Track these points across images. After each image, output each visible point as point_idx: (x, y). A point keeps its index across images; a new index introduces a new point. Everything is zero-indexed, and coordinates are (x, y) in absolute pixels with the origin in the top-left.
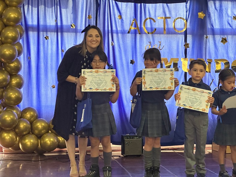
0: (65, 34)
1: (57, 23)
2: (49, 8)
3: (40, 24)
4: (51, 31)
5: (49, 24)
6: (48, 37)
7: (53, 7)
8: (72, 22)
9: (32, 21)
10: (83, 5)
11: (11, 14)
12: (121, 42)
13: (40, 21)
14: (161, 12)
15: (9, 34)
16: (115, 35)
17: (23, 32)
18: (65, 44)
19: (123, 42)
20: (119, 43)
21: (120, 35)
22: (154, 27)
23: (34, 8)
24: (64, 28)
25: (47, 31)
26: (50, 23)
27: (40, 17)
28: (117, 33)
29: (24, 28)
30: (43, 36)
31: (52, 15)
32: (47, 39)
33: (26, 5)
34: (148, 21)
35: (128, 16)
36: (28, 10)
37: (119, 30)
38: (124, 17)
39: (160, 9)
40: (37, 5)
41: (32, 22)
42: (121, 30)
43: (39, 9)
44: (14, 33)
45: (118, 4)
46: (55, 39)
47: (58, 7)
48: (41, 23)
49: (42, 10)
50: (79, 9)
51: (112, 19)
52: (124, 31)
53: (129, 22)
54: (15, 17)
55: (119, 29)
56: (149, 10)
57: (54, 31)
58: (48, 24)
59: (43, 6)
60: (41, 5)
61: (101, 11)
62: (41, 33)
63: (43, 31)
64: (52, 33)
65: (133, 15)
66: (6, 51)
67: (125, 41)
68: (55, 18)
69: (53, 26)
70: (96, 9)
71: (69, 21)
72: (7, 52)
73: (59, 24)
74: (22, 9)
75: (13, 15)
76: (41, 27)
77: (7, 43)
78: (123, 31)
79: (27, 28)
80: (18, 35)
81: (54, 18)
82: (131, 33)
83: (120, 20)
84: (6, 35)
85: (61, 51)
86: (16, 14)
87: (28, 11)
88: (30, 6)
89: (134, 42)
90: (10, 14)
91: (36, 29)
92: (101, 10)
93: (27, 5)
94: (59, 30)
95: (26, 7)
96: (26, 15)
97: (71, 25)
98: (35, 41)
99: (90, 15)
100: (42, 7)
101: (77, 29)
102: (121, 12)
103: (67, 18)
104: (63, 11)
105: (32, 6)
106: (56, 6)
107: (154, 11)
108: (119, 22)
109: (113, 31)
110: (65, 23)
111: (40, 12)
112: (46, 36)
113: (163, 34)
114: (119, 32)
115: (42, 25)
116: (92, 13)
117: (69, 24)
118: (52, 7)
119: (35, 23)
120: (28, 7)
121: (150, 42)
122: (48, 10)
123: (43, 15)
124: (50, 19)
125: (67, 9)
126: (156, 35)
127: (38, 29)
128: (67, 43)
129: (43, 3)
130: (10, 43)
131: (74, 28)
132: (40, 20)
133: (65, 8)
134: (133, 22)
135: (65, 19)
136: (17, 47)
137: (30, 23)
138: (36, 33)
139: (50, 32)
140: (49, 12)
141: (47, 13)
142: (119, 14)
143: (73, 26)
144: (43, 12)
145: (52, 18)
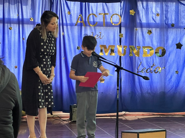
0: (26, 26)
2: (12, 5)
4: (14, 23)
7: (16, 4)
8: (31, 16)
10: (40, 3)
12: (70, 33)
14: (101, 9)
16: (65, 27)
18: (25, 34)
20: (68, 33)
21: (69, 27)
22: (96, 20)
24: (25, 21)
25: (10, 23)
26: (13, 17)
27: (5, 12)
28: (67, 25)
30: (8, 27)
31: (15, 10)
32: (10, 29)
34: (91, 16)
35: (76, 12)
38: (72, 13)
39: (100, 7)
40: (2, 3)
42: (70, 23)
43: (5, 5)
45: (67, 2)
46: (17, 30)
47: (20, 4)
48: (6, 16)
49: (7, 7)
50: (36, 6)
52: (72, 24)
53: (76, 17)
55: (68, 22)
56: (92, 8)
58: (12, 18)
59: (8, 4)
60: (6, 2)
61: (54, 8)
62: (6, 25)
63: (8, 23)
65: (79, 11)
67: (73, 31)
68: (17, 13)
69: (15, 19)
70: (50, 6)
71: (29, 15)
73: (20, 18)
76: (6, 20)
78: (71, 24)
82: (78, 26)
83: (69, 15)
85: (22, 39)
89: (80, 33)
94: (20, 22)
97: (30, 19)
98: (1, 31)
100: (6, 4)
101: (35, 22)
102: (70, 9)
103: (27, 13)
104: (24, 7)
106: (18, 4)
107: (95, 8)
108: (68, 17)
109: (64, 24)
110: (25, 17)
111: (5, 8)
112: (10, 27)
113: (102, 26)
115: (7, 18)
117: (29, 17)
119: (1, 17)
121: (93, 33)
123: (8, 10)
124: (13, 14)
125: (27, 6)
126: (97, 27)
128: (27, 33)
129: (7, 0)
131: (33, 21)
132: (5, 14)
133: (25, 5)
134: (79, 17)
135: (25, 14)
138: (1, 25)
140: (12, 8)
141: (11, 9)
142: (68, 11)
143: (32, 19)
144: (8, 8)
145: (15, 12)
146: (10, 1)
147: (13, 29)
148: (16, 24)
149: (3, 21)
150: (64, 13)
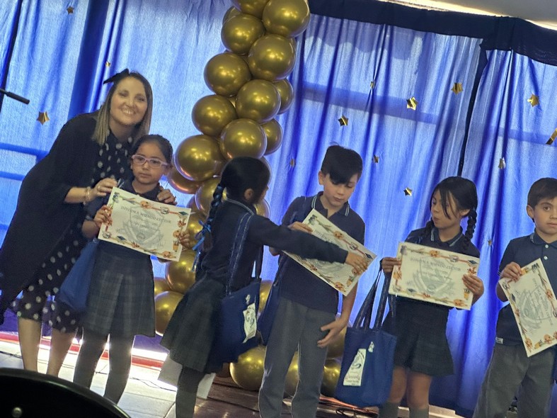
0: (390, 120)
1: (374, 90)
2: (362, 51)
3: (334, 85)
4: (357, 106)
5: (355, 90)
6: (346, 120)
7: (374, 52)
8: (413, 93)
9: (317, 76)
10: (447, 57)
11: (269, 53)
12: (525, 164)
13: (335, 79)
15: (256, 96)
16: (512, 143)
17: (291, 98)
18: (384, 145)
19: (530, 165)
20: (520, 165)
21: (525, 145)
23: (327, 46)
24: (391, 104)
25: (346, 106)
26: (358, 88)
27: (336, 70)
28: (520, 139)
29: (294, 89)
30: (336, 115)
31: (367, 68)
32: (342, 124)
33: (310, 36)
36: (312, 49)
37: (527, 133)
38: (544, 101)
40: (334, 41)
42: (532, 134)
43: (340, 50)
44: (268, 97)
45: (536, 66)
46: (364, 127)
47: (386, 52)
48: (338, 84)
49: (345, 54)
50: (434, 63)
51: (513, 102)
52: (537, 137)
54: (277, 60)
55: (527, 129)
57: (364, 108)
58: (353, 89)
59: (349, 45)
60: (346, 41)
61: (488, 78)
62: (332, 108)
63: (338, 104)
64: (358, 111)
66: (240, 136)
67: (537, 161)
68: (372, 78)
69: (363, 94)
70: (477, 71)
71: (405, 90)
72: (242, 138)
73: (379, 93)
74: (299, 44)
75: (273, 55)
76: (334, 94)
77: (247, 117)
78: (535, 138)
79: (302, 91)
80: (277, 103)
81: (370, 77)
82: (556, 146)
83: (533, 109)
84: (249, 98)
85: (372, 160)
86: (282, 54)
87: (311, 51)
88: (319, 41)
90: (269, 50)
91: (323, 98)
92: (489, 74)
93: (312, 38)
94: (376, 108)
95: (309, 42)
96: (305, 60)
97: (409, 102)
98: (314, 124)
99: (460, 83)
100: (346, 48)
101: (420, 113)
102: (540, 87)
103: (402, 81)
104: (396, 63)
105: (324, 40)
106: (380, 50)
108: (528, 112)
109: (510, 133)
110: (393, 93)
111: (339, 56)
112: (343, 117)
114: (524, 136)
115: (338, 89)
116: (466, 80)
117: (404, 96)
118: (372, 50)
119: (323, 82)
120: (315, 41)
122: (359, 56)
123: (346, 65)
124: (359, 77)
125: (405, 59)
127: (327, 96)
128: (389, 142)
129: (351, 36)
130: (255, 120)
131: (414, 108)
132: (335, 76)
133: (401, 58)
135: (396, 83)
136: (268, 131)
137: (310, 79)
138: (319, 106)
139: (353, 108)
140: (360, 61)
141: (355, 63)
142: (533, 93)
143: (412, 103)
144: (347, 58)
145: (366, 75)
146: (359, 38)
147: (349, 122)
148: (361, 109)
149: (325, 95)
150: (517, 99)
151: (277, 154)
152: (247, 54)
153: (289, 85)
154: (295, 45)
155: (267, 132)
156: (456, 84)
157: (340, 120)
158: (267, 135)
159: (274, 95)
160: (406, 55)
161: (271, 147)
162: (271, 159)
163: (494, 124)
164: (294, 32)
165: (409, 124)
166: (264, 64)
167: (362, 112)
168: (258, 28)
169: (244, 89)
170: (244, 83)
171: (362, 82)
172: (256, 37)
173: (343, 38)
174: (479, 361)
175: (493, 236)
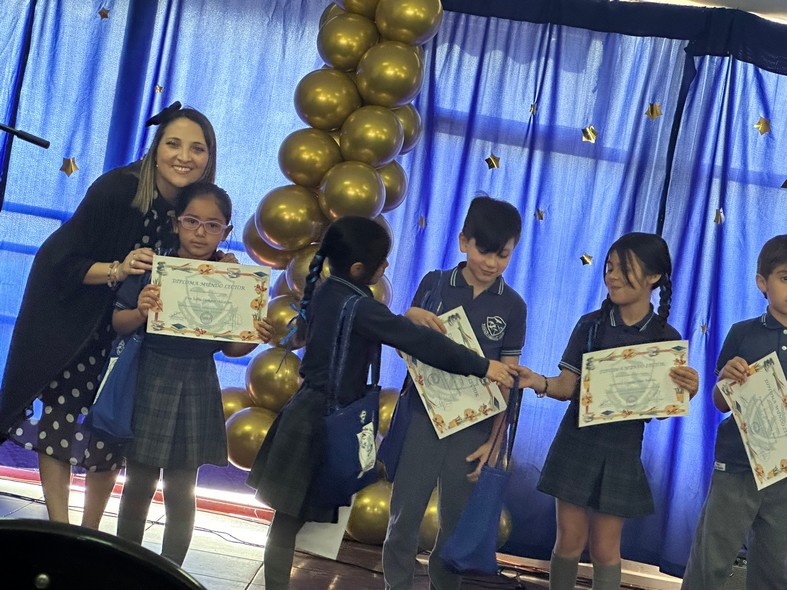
0: (559, 159)
1: (535, 117)
2: (518, 61)
3: (478, 111)
4: (512, 141)
5: (508, 118)
6: (497, 160)
7: (534, 63)
8: (590, 120)
9: (454, 99)
10: (638, 68)
11: (386, 67)
12: (752, 217)
13: (480, 102)
15: (368, 129)
16: (733, 187)
17: (418, 131)
18: (551, 195)
19: (760, 217)
20: (745, 218)
21: (752, 189)
23: (467, 56)
24: (559, 136)
25: (496, 140)
26: (513, 113)
27: (482, 89)
28: (744, 180)
29: (422, 118)
30: (483, 153)
31: (525, 86)
32: (491, 166)
33: (443, 42)
36: (446, 61)
37: (754, 173)
38: (778, 126)
40: (478, 49)
41: (454, 101)
42: (761, 174)
43: (486, 61)
44: (385, 130)
45: (765, 78)
46: (522, 171)
47: (551, 62)
48: (485, 109)
49: (494, 67)
50: (620, 77)
52: (769, 177)
54: (397, 78)
55: (753, 167)
57: (522, 143)
58: (505, 116)
59: (499, 54)
60: (495, 48)
61: (697, 95)
62: (477, 144)
63: (484, 138)
64: (513, 148)
66: (347, 187)
67: (768, 212)
68: (532, 100)
69: (521, 123)
70: (682, 87)
71: (579, 116)
72: (351, 189)
73: (543, 121)
74: (428, 53)
75: (391, 71)
76: (479, 124)
77: (356, 159)
79: (434, 120)
80: (399, 139)
81: (529, 98)
83: (761, 138)
84: (359, 132)
85: (535, 215)
86: (405, 68)
87: (444, 65)
88: (457, 49)
90: (385, 64)
91: (463, 129)
92: (698, 91)
93: (446, 45)
94: (539, 143)
95: (442, 51)
96: (437, 76)
97: (585, 132)
98: (451, 167)
99: (657, 104)
100: (494, 57)
101: (602, 148)
102: (771, 108)
103: (575, 103)
104: (567, 78)
105: (463, 47)
106: (543, 59)
108: (756, 143)
109: (731, 173)
110: (562, 120)
111: (484, 70)
112: (492, 155)
114: (751, 177)
115: (485, 117)
116: (666, 99)
117: (579, 125)
118: (531, 60)
119: (464, 107)
120: (450, 48)
122: (513, 70)
123: (495, 82)
124: (514, 99)
125: (578, 72)
127: (469, 127)
128: (558, 189)
129: (501, 41)
130: (368, 163)
131: (593, 141)
132: (480, 98)
133: (572, 70)
135: (566, 107)
136: (387, 178)
137: (445, 103)
138: (459, 141)
139: (506, 143)
140: (515, 76)
141: (508, 78)
142: (762, 115)
143: (590, 133)
144: (497, 72)
145: (524, 96)
146: (513, 43)
147: (502, 163)
148: (517, 144)
149: (466, 126)
150: (739, 126)
151: (400, 210)
152: (355, 71)
153: (414, 112)
154: (422, 56)
155: (386, 180)
156: (652, 105)
157: (488, 161)
158: (385, 184)
159: (395, 127)
160: (579, 67)
161: (392, 200)
162: (391, 217)
163: (706, 160)
164: (420, 37)
165: (586, 163)
166: (379, 83)
167: (519, 149)
168: (369, 32)
169: (352, 119)
170: (352, 111)
171: (518, 106)
172: (367, 46)
173: (490, 45)
174: (693, 496)
175: (708, 318)
